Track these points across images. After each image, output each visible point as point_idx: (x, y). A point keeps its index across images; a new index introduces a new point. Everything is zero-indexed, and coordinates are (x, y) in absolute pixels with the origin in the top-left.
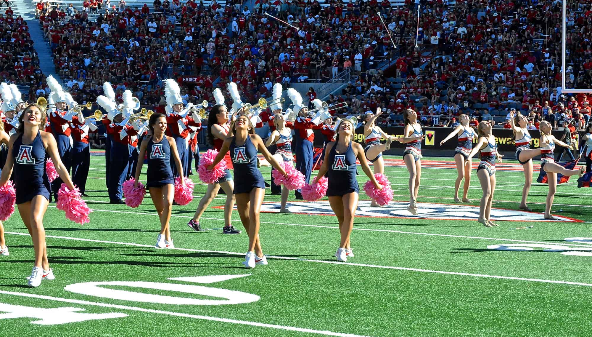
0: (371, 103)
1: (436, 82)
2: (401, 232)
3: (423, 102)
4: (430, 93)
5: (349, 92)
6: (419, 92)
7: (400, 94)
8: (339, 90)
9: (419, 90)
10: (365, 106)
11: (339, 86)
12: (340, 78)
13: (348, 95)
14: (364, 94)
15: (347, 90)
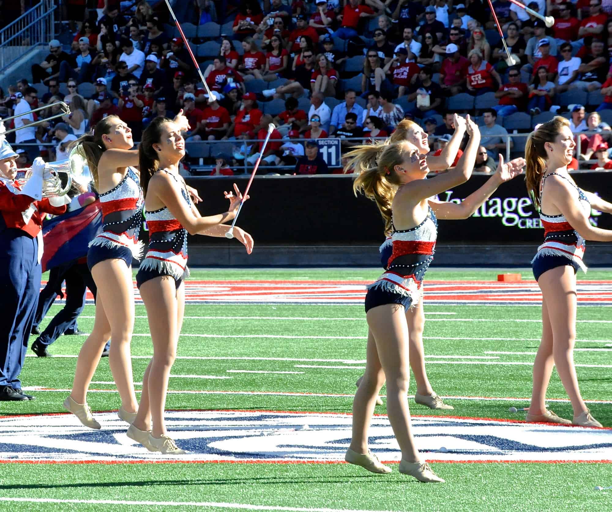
0: (124, 106)
1: (324, 31)
3: (288, 96)
4: (308, 68)
5: (53, 73)
6: (273, 67)
7: (213, 74)
8: (21, 67)
9: (273, 60)
11: (21, 57)
12: (23, 30)
13: (52, 83)
14: (102, 79)
15: (47, 68)
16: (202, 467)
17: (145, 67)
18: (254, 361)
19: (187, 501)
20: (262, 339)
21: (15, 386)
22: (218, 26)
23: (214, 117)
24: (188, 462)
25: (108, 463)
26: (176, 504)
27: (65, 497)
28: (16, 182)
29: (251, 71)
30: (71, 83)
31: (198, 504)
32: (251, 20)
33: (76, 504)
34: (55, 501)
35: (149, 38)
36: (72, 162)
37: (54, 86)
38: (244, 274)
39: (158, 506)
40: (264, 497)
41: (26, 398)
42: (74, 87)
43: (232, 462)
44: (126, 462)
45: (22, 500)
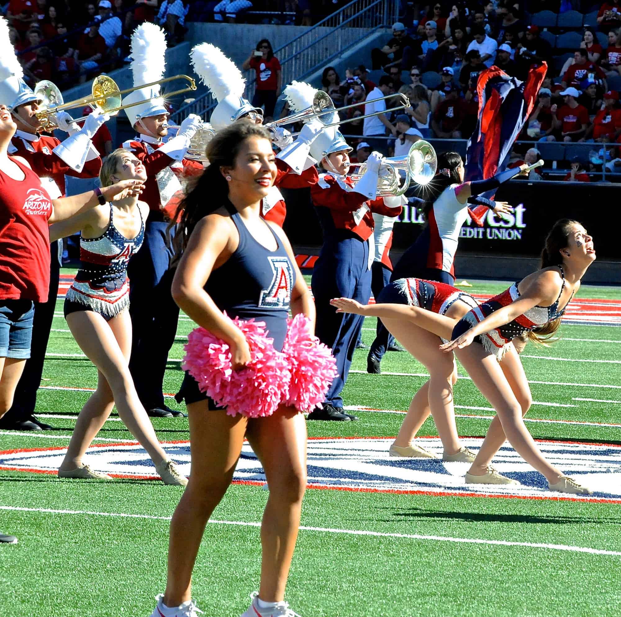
0: (472, 99)
2: (591, 551)
5: (395, 59)
7: (573, 69)
8: (361, 50)
10: (451, 109)
11: (360, 40)
12: (364, 9)
13: (394, 70)
14: (449, 68)
15: (388, 54)
16: (540, 504)
17: (497, 57)
18: (603, 389)
19: (521, 541)
20: (613, 364)
21: (336, 404)
22: (581, 16)
23: (571, 116)
24: (524, 498)
25: (436, 494)
26: (509, 544)
27: (387, 530)
28: (348, 178)
29: (615, 67)
30: (415, 71)
31: (534, 545)
32: (618, 11)
33: (398, 539)
34: (375, 534)
35: (504, 25)
36: (412, 158)
37: (395, 74)
38: (596, 292)
39: (489, 545)
40: (607, 541)
41: (348, 418)
42: (417, 75)
43: (574, 500)
44: (455, 494)
45: (337, 531)
